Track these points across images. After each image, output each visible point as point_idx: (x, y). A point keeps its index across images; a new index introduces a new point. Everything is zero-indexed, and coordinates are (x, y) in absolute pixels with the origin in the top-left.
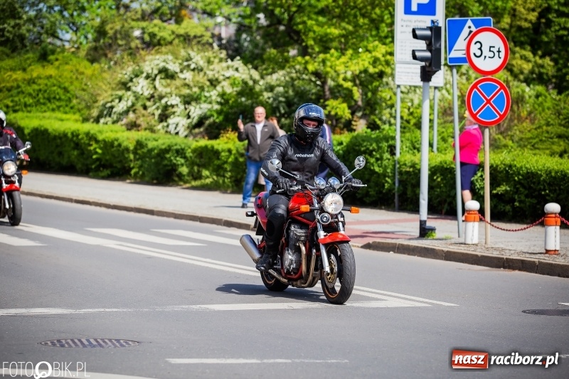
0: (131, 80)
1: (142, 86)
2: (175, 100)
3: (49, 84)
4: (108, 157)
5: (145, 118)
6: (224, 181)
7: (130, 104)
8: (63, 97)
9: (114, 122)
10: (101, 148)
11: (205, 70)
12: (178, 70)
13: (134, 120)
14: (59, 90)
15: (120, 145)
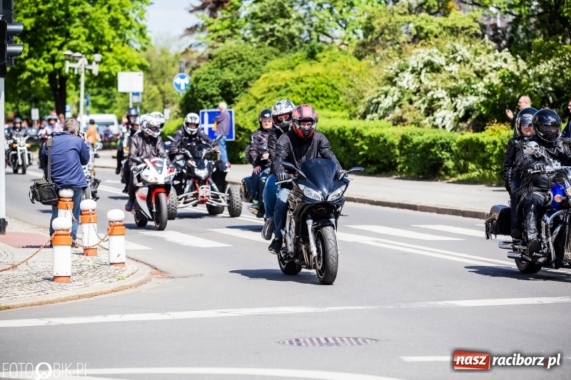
0: (397, 75)
1: (407, 81)
2: (441, 93)
3: (316, 81)
4: (373, 154)
5: (411, 113)
6: (490, 174)
7: (396, 99)
8: (331, 95)
9: (380, 118)
10: (367, 145)
11: (471, 61)
12: (444, 63)
13: (400, 114)
14: (327, 87)
15: (385, 141)
